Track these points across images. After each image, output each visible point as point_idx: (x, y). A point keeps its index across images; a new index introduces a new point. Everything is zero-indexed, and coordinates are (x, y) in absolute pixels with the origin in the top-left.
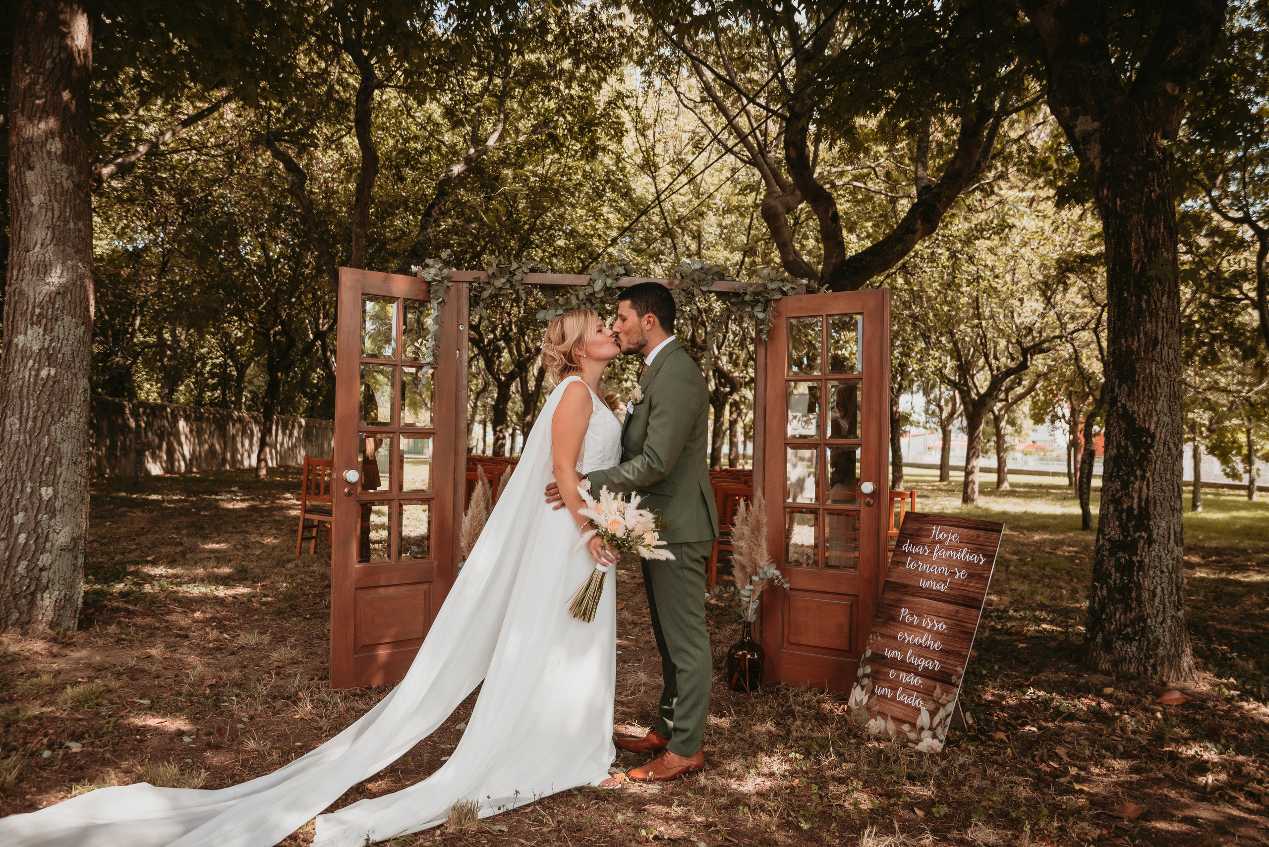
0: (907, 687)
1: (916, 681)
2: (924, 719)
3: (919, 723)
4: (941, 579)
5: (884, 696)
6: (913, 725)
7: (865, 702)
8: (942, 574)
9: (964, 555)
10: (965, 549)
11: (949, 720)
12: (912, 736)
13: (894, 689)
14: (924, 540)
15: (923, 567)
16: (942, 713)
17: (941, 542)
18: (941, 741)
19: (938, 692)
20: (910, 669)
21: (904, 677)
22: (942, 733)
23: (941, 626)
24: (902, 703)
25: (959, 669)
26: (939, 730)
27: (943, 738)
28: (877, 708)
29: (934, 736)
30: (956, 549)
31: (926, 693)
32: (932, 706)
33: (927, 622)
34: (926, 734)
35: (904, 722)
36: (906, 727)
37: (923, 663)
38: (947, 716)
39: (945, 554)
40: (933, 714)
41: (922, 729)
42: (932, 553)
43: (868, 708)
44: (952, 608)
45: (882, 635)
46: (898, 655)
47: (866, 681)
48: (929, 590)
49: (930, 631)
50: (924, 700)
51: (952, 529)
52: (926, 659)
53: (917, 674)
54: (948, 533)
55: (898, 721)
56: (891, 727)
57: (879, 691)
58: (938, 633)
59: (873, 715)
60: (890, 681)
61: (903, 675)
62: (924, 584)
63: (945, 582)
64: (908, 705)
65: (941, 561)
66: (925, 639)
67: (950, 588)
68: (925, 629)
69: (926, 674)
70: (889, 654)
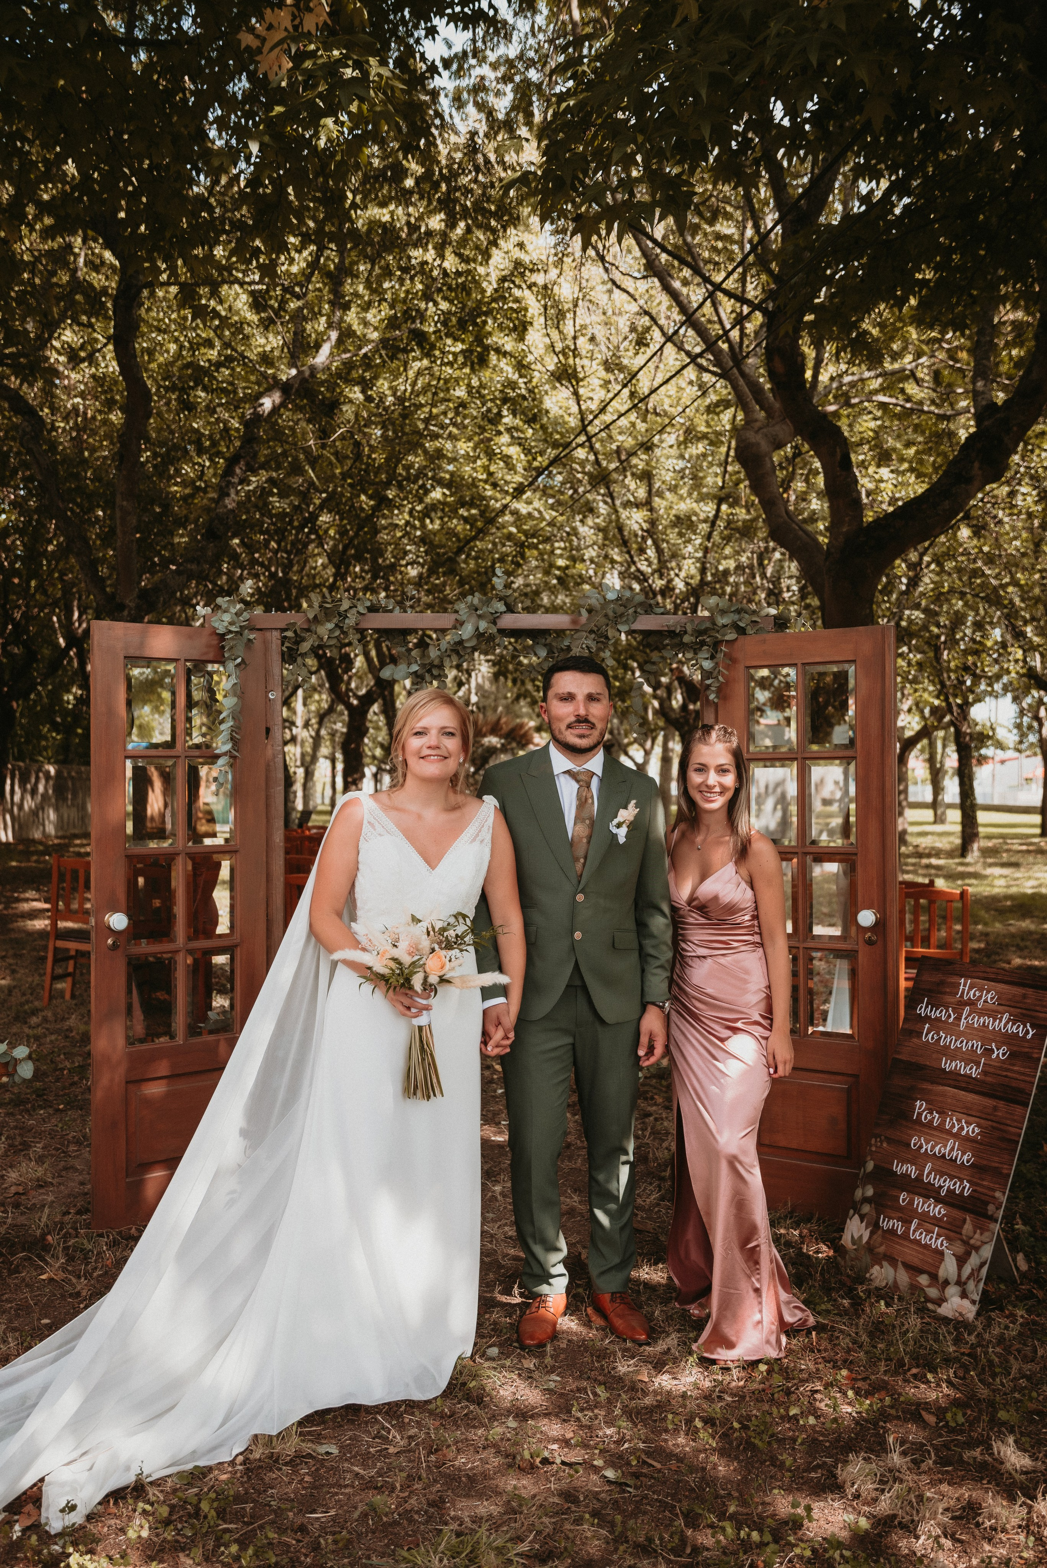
0: (926, 1219)
1: (937, 1210)
2: (949, 1267)
3: (942, 1273)
4: (971, 1058)
5: (892, 1232)
6: (934, 1277)
7: (865, 1239)
8: (973, 1051)
9: (1003, 1024)
10: (1006, 1016)
11: (984, 1270)
12: (933, 1292)
13: (907, 1222)
14: (949, 999)
15: (946, 1039)
16: (974, 1260)
17: (971, 1003)
18: (973, 1302)
19: (968, 1227)
20: (930, 1192)
21: (920, 1204)
22: (975, 1290)
23: (971, 1130)
24: (917, 1242)
25: (998, 1194)
26: (971, 1285)
27: (977, 1298)
28: (882, 1249)
29: (964, 1295)
30: (993, 1014)
31: (952, 1230)
32: (960, 1249)
33: (952, 1123)
34: (952, 1291)
35: (921, 1272)
36: (923, 1280)
37: (946, 1184)
38: (982, 1265)
39: (977, 1021)
40: (961, 1261)
41: (946, 1283)
42: (958, 1018)
43: (870, 1248)
44: (989, 1102)
45: (889, 1140)
46: (912, 1171)
47: (866, 1209)
48: (955, 1074)
49: (957, 1136)
50: (948, 1239)
51: (987, 984)
52: (952, 1178)
53: (939, 1200)
54: (981, 990)
55: (914, 1270)
56: (903, 1278)
57: (886, 1224)
58: (967, 1138)
59: (878, 1260)
60: (900, 1209)
61: (918, 1201)
62: (948, 1065)
63: (978, 1064)
64: (927, 1247)
65: (972, 1032)
66: (950, 1148)
67: (984, 1073)
68: (949, 1132)
69: (951, 1200)
70: (900, 1168)
